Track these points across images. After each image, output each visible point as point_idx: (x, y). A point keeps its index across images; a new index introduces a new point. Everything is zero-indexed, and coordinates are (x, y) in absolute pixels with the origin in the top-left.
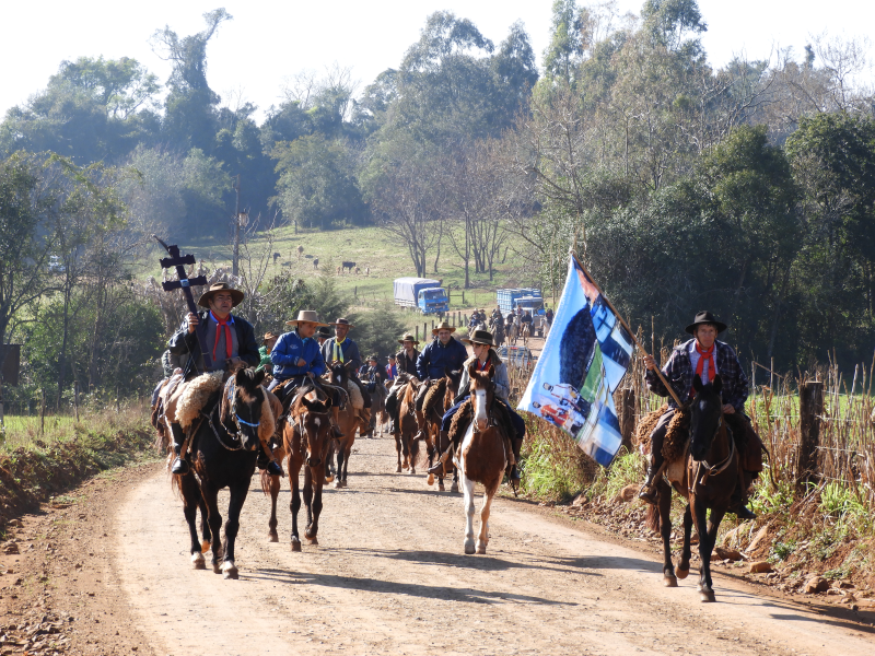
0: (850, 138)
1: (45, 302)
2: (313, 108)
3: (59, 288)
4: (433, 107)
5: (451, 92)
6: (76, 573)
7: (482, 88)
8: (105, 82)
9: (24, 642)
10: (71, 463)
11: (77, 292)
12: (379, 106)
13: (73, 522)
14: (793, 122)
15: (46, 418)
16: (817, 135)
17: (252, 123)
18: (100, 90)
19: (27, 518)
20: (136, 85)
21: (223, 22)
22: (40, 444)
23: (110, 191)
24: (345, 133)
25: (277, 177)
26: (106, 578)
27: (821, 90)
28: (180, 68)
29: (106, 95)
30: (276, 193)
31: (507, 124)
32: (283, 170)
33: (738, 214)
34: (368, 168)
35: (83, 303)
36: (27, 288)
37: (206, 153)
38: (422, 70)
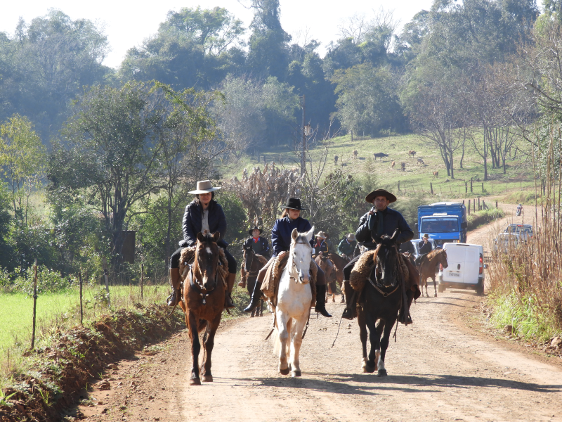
1: (153, 198)
2: (364, 42)
3: (165, 187)
4: (457, 39)
5: (470, 27)
7: (495, 23)
8: (202, 27)
10: (163, 320)
11: (177, 189)
12: (416, 40)
13: (156, 365)
17: (316, 56)
18: (198, 33)
19: (123, 363)
20: (226, 28)
22: (139, 306)
23: (200, 110)
24: (389, 61)
25: (336, 97)
26: (171, 406)
28: (260, 14)
29: (203, 36)
30: (336, 110)
31: (514, 50)
32: (341, 92)
34: (407, 88)
35: (182, 197)
36: (138, 188)
37: (280, 80)
38: (447, 10)
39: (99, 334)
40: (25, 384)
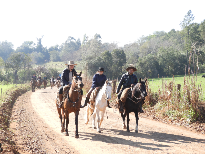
0: (119, 52)
1: (22, 70)
2: (54, 47)
4: (69, 47)
5: (71, 46)
6: (26, 103)
7: (75, 45)
8: (29, 44)
9: (20, 112)
10: (25, 90)
11: (26, 69)
13: (25, 97)
14: (112, 50)
15: (22, 84)
16: (115, 51)
17: (47, 49)
18: (28, 45)
19: (20, 96)
20: (33, 44)
21: (43, 36)
22: (21, 88)
23: (30, 57)
24: (58, 50)
25: (50, 55)
26: (30, 104)
27: (115, 46)
28: (38, 42)
29: (29, 45)
30: (50, 57)
31: (78, 49)
33: (105, 61)
34: (61, 55)
35: (26, 70)
36: (20, 69)
37: (41, 52)
38: (67, 43)
39: (16, 92)
40: (7, 100)
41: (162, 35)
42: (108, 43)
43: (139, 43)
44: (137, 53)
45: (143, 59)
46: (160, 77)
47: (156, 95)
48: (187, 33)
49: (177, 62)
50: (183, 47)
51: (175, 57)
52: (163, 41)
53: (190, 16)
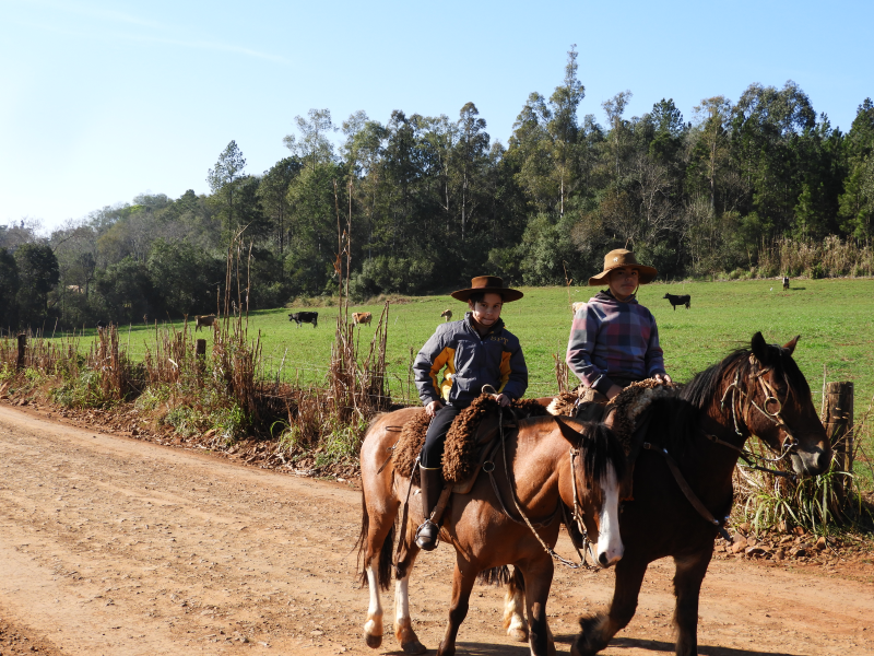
0: (37, 252)
14: (17, 246)
27: (27, 235)
41: (161, 207)
42: (6, 227)
43: (97, 228)
44: (90, 254)
45: (108, 272)
46: (151, 321)
47: (140, 370)
48: (225, 201)
49: (202, 278)
50: (217, 241)
51: (196, 266)
52: (164, 221)
53: (235, 158)
